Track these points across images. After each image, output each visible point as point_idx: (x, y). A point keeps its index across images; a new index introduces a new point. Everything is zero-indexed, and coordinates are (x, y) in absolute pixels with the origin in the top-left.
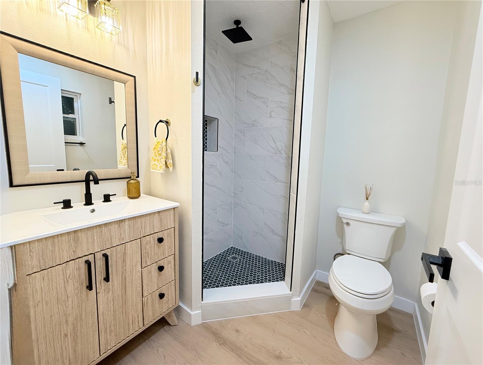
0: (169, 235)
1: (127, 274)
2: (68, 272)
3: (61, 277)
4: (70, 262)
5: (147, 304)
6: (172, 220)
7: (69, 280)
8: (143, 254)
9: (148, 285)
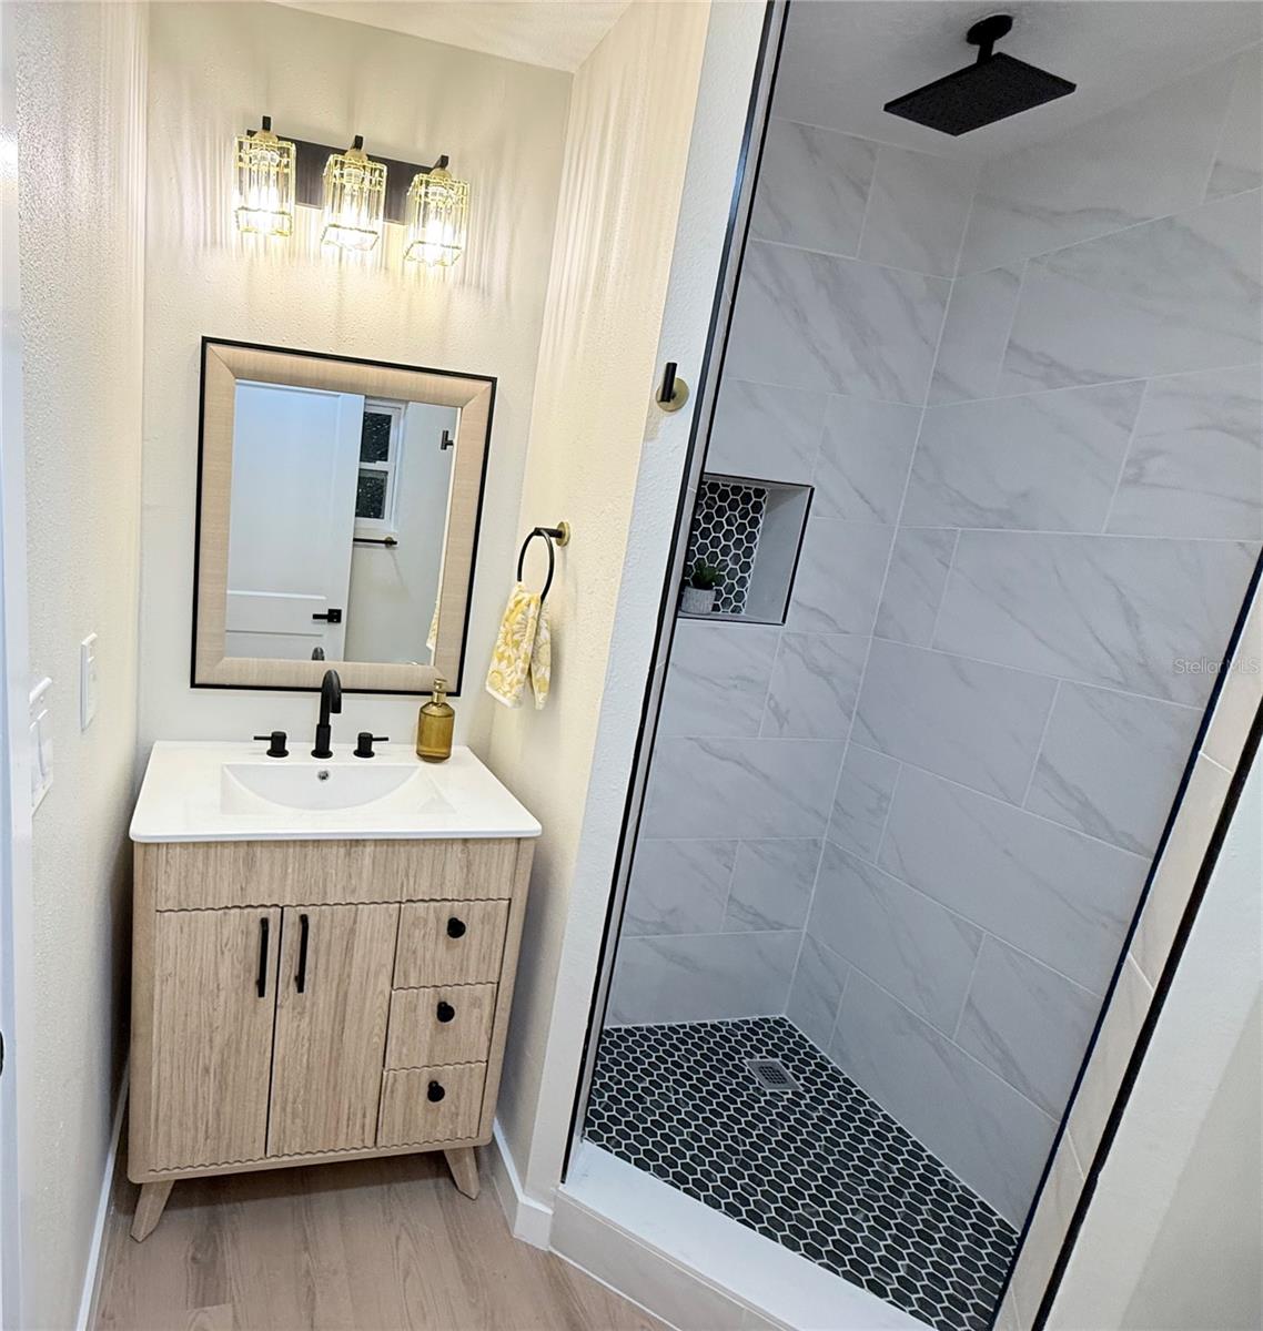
0: (486, 918)
1: (351, 988)
2: (226, 933)
3: (213, 938)
4: (233, 911)
5: (392, 1092)
6: (504, 874)
7: (226, 952)
8: (402, 950)
9: (403, 1043)
